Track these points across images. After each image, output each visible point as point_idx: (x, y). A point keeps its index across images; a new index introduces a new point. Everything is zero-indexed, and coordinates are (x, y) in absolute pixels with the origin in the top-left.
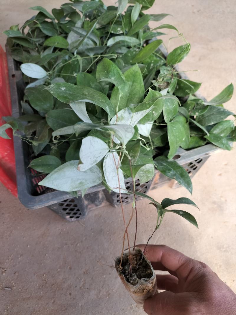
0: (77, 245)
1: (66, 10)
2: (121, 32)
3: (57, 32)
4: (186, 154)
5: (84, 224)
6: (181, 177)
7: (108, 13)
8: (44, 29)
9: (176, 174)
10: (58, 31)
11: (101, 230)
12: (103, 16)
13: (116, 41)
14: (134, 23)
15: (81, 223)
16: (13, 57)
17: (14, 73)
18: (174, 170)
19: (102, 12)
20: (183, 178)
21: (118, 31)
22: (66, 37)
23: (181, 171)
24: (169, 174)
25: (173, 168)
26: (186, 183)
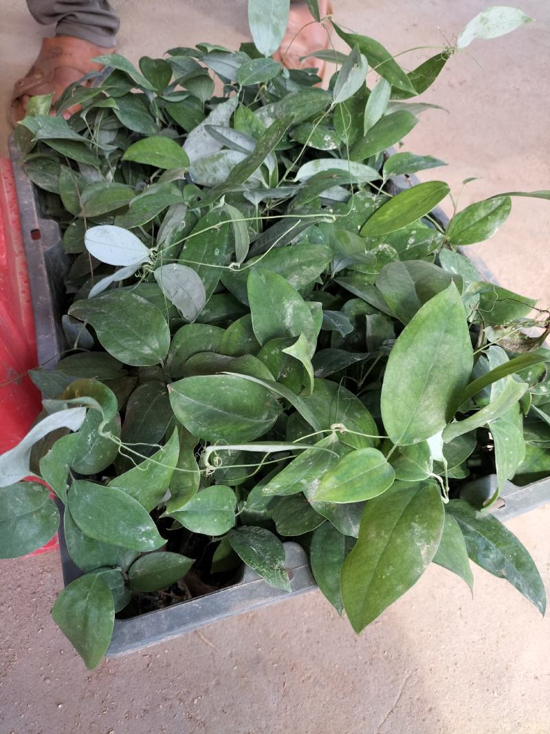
0: (193, 700)
1: (178, 65)
2: (333, 147)
3: (155, 121)
4: (517, 496)
5: (210, 640)
6: (517, 567)
7: (304, 97)
8: (124, 113)
9: (503, 560)
10: (157, 119)
11: (258, 659)
12: (291, 102)
13: (320, 170)
14: (370, 130)
15: (202, 637)
16: (31, 177)
17: (37, 227)
18: (497, 547)
19: (288, 92)
20: (523, 572)
21: (325, 141)
22: (182, 141)
23: (516, 551)
24: (488, 560)
25: (495, 542)
26: (530, 586)
